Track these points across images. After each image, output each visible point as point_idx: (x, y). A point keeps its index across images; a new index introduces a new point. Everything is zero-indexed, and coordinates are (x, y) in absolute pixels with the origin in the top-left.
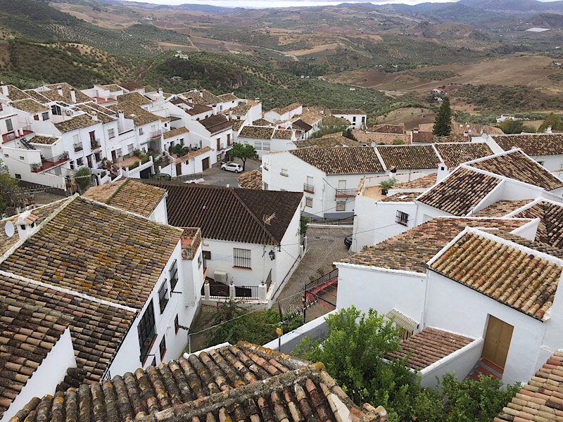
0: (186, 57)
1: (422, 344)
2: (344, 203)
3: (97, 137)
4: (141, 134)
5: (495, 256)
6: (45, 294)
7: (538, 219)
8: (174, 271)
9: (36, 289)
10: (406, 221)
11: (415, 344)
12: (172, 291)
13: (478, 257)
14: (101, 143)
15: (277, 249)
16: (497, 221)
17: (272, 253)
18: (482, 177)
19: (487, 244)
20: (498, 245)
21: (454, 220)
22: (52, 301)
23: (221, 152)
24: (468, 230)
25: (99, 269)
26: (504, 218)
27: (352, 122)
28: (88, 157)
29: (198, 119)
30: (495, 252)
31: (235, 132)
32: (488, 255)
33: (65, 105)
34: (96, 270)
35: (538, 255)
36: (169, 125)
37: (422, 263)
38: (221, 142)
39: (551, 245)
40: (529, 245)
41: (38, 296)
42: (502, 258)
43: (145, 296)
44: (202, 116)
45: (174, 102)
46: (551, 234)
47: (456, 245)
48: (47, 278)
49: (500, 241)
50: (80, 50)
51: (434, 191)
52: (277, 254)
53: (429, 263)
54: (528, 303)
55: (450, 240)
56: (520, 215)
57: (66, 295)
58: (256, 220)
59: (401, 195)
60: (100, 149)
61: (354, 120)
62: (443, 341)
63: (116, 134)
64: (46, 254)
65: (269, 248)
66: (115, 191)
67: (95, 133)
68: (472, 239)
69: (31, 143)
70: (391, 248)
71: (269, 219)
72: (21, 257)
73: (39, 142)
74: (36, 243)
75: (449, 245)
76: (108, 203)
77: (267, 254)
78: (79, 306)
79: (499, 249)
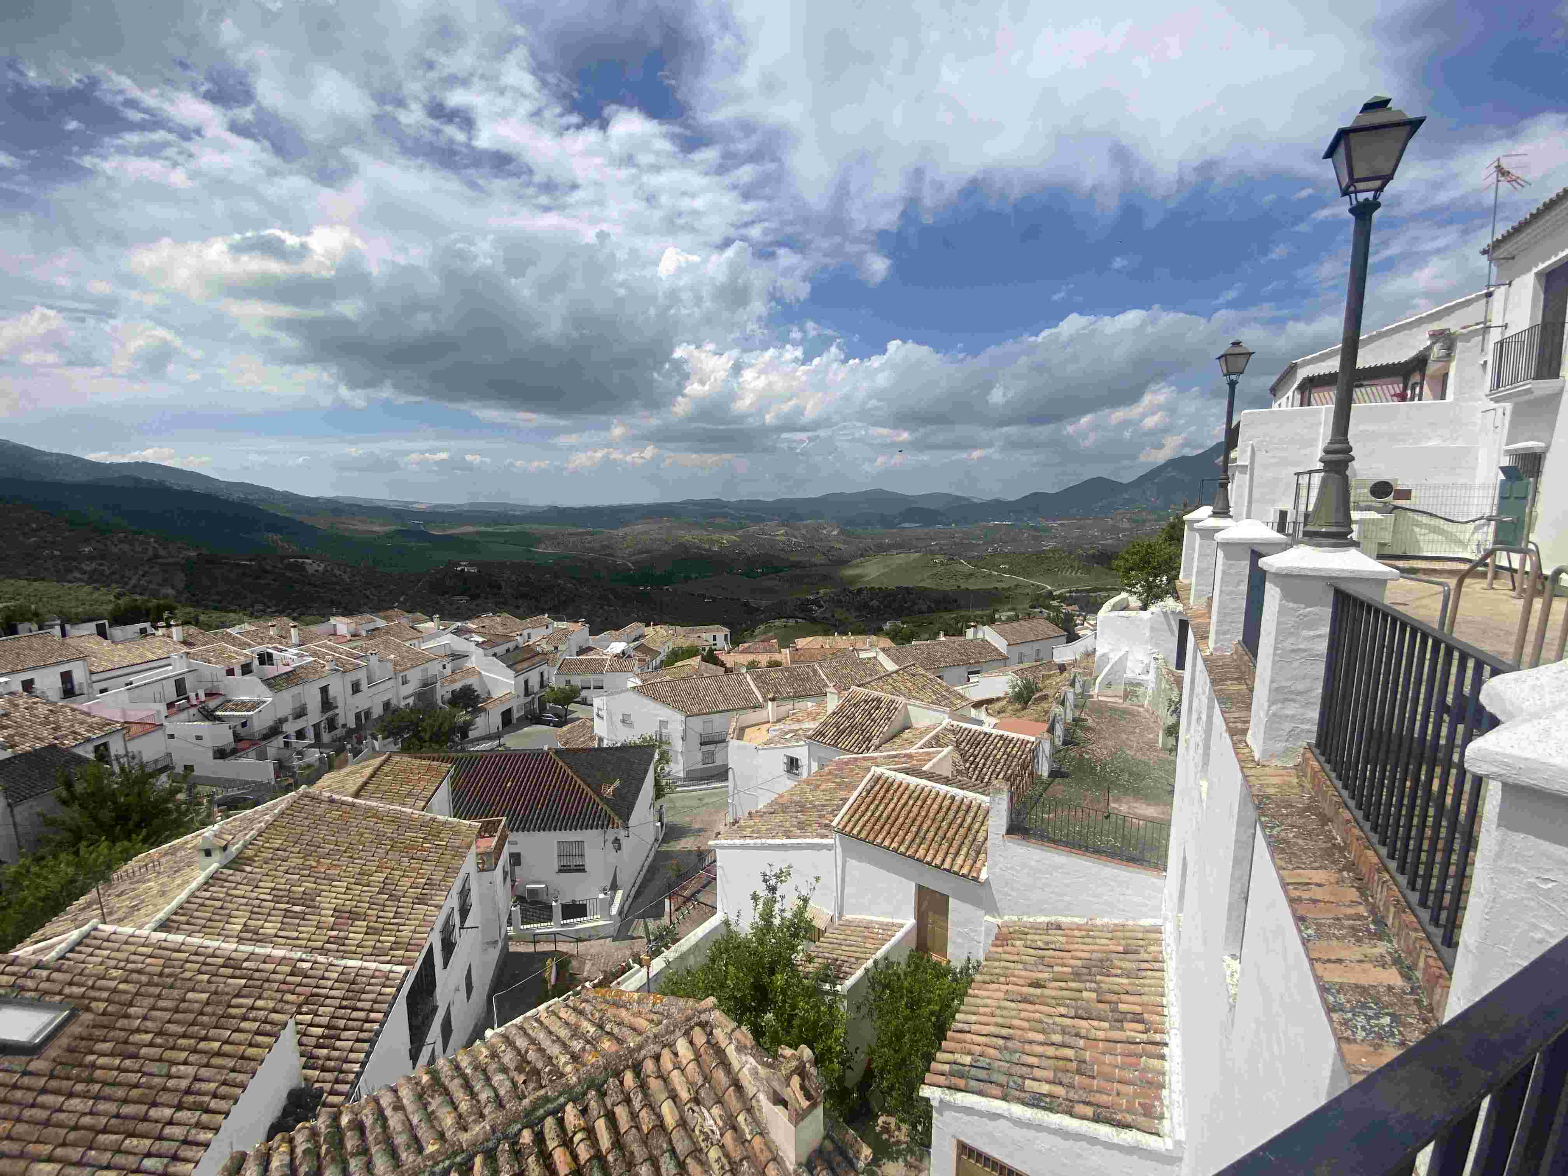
0: (473, 570)
1: (840, 944)
2: (713, 753)
3: (332, 692)
4: (405, 682)
5: (911, 802)
6: (245, 965)
7: (950, 747)
8: (464, 894)
9: (229, 959)
10: (797, 767)
11: (831, 946)
12: (462, 928)
13: (891, 806)
14: (340, 703)
15: (622, 833)
16: (906, 755)
17: (617, 840)
18: (879, 700)
19: (899, 787)
20: (912, 787)
21: (856, 760)
22: (257, 975)
23: (530, 698)
24: (876, 770)
25: (339, 908)
26: (913, 750)
27: (713, 642)
28: (316, 727)
29: (495, 655)
30: (910, 797)
31: (551, 669)
32: (902, 801)
33: (281, 651)
34: (335, 910)
35: (960, 793)
36: (449, 667)
37: (826, 825)
38: (530, 684)
39: (971, 778)
40: (947, 781)
41: (231, 970)
42: (919, 803)
43: (419, 942)
44: (501, 649)
45: (458, 632)
46: (968, 765)
47: (864, 794)
48: (249, 935)
49: (913, 781)
50: (307, 567)
51: (825, 724)
52: (624, 842)
53: (834, 824)
54: (959, 861)
55: (855, 788)
56: (929, 745)
57: (282, 961)
58: (590, 793)
59: (787, 733)
60: (337, 711)
61: (715, 639)
62: (866, 934)
63: (364, 685)
64: (247, 894)
65: (611, 834)
66: (368, 775)
67: (330, 688)
68: (881, 782)
69: (218, 713)
70: (784, 808)
71: (612, 789)
72: (202, 905)
73: (232, 710)
74: (230, 878)
75: (856, 794)
76: (357, 795)
77: (609, 845)
78: (306, 977)
79: (914, 792)
